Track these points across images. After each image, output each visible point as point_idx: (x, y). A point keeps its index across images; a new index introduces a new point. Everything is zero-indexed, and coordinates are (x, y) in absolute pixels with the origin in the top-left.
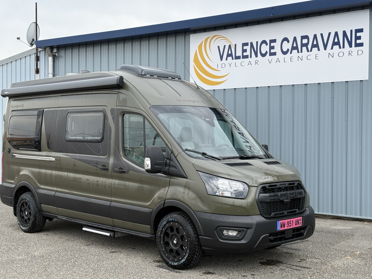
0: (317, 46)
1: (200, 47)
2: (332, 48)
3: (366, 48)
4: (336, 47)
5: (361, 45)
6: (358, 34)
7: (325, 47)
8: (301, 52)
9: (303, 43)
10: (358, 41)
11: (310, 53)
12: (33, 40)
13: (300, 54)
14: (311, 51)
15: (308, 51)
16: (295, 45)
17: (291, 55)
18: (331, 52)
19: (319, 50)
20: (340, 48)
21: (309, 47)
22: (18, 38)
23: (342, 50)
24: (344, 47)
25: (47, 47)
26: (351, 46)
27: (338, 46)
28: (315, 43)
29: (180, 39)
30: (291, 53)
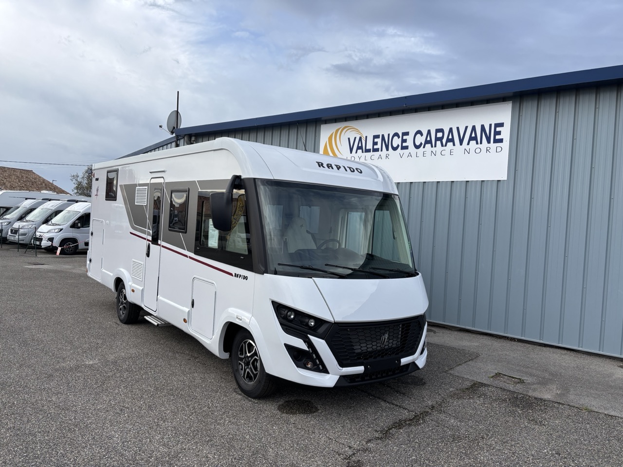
1: (330, 138)
2: (468, 144)
3: (506, 145)
4: (473, 143)
5: (501, 141)
6: (498, 129)
7: (461, 142)
8: (435, 146)
9: (438, 136)
10: (498, 137)
11: (444, 148)
12: (174, 128)
13: (434, 149)
14: (446, 146)
15: (442, 145)
16: (428, 139)
17: (424, 150)
18: (467, 147)
19: (454, 145)
20: (477, 143)
21: (444, 141)
22: (161, 126)
23: (479, 145)
24: (481, 143)
25: (185, 135)
26: (489, 142)
28: (450, 137)
29: (311, 130)
30: (424, 147)
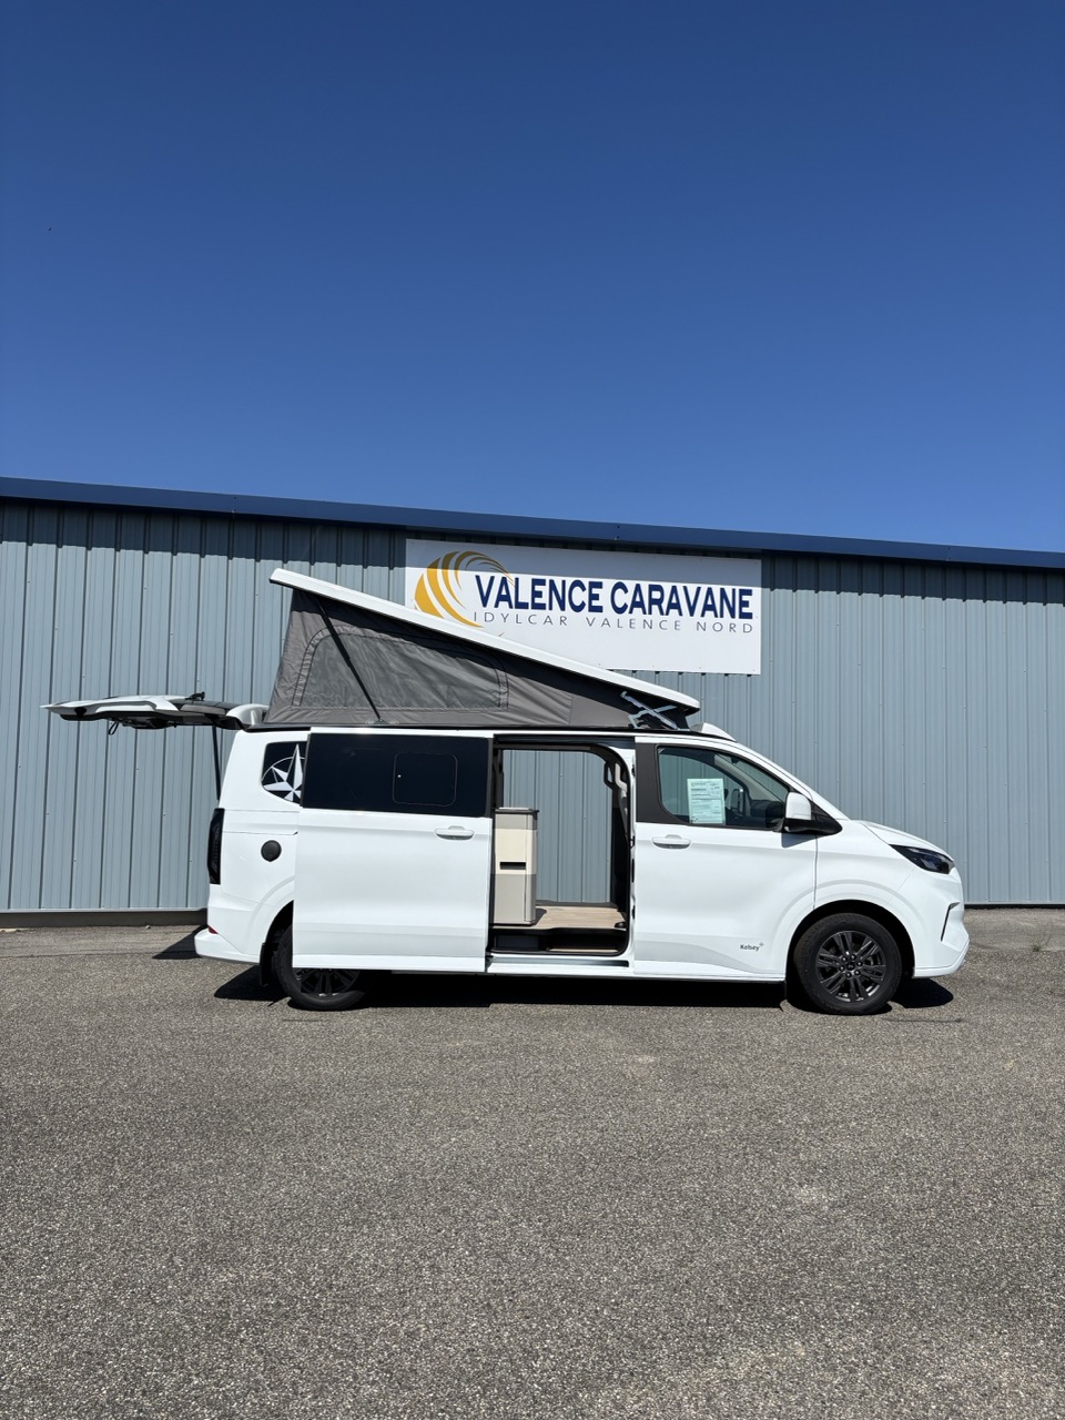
0: (677, 606)
2: (703, 615)
3: (756, 622)
4: (709, 614)
5: (749, 616)
6: (745, 598)
7: (692, 610)
8: (650, 613)
9: (654, 597)
10: (745, 610)
11: (664, 617)
13: (647, 617)
14: (667, 614)
15: (662, 613)
16: (638, 599)
17: (631, 616)
18: (702, 621)
19: (681, 614)
20: (716, 616)
21: (665, 605)
23: (719, 619)
24: (722, 616)
26: (733, 616)
27: (712, 613)
28: (674, 601)
30: (631, 612)
